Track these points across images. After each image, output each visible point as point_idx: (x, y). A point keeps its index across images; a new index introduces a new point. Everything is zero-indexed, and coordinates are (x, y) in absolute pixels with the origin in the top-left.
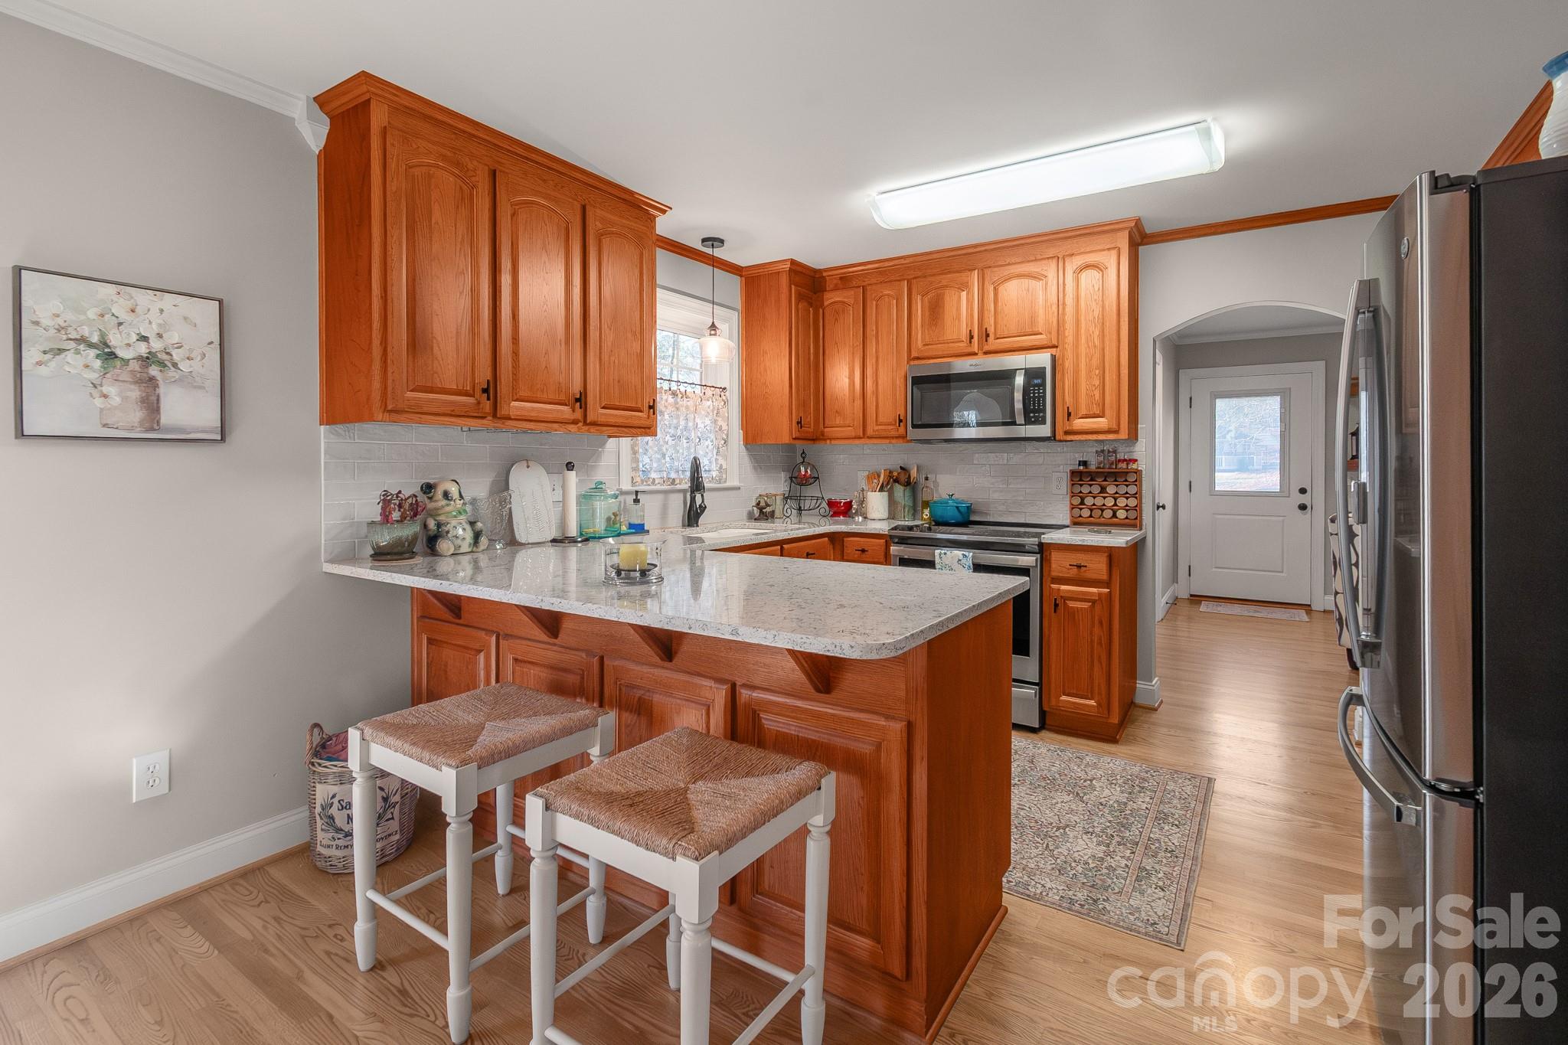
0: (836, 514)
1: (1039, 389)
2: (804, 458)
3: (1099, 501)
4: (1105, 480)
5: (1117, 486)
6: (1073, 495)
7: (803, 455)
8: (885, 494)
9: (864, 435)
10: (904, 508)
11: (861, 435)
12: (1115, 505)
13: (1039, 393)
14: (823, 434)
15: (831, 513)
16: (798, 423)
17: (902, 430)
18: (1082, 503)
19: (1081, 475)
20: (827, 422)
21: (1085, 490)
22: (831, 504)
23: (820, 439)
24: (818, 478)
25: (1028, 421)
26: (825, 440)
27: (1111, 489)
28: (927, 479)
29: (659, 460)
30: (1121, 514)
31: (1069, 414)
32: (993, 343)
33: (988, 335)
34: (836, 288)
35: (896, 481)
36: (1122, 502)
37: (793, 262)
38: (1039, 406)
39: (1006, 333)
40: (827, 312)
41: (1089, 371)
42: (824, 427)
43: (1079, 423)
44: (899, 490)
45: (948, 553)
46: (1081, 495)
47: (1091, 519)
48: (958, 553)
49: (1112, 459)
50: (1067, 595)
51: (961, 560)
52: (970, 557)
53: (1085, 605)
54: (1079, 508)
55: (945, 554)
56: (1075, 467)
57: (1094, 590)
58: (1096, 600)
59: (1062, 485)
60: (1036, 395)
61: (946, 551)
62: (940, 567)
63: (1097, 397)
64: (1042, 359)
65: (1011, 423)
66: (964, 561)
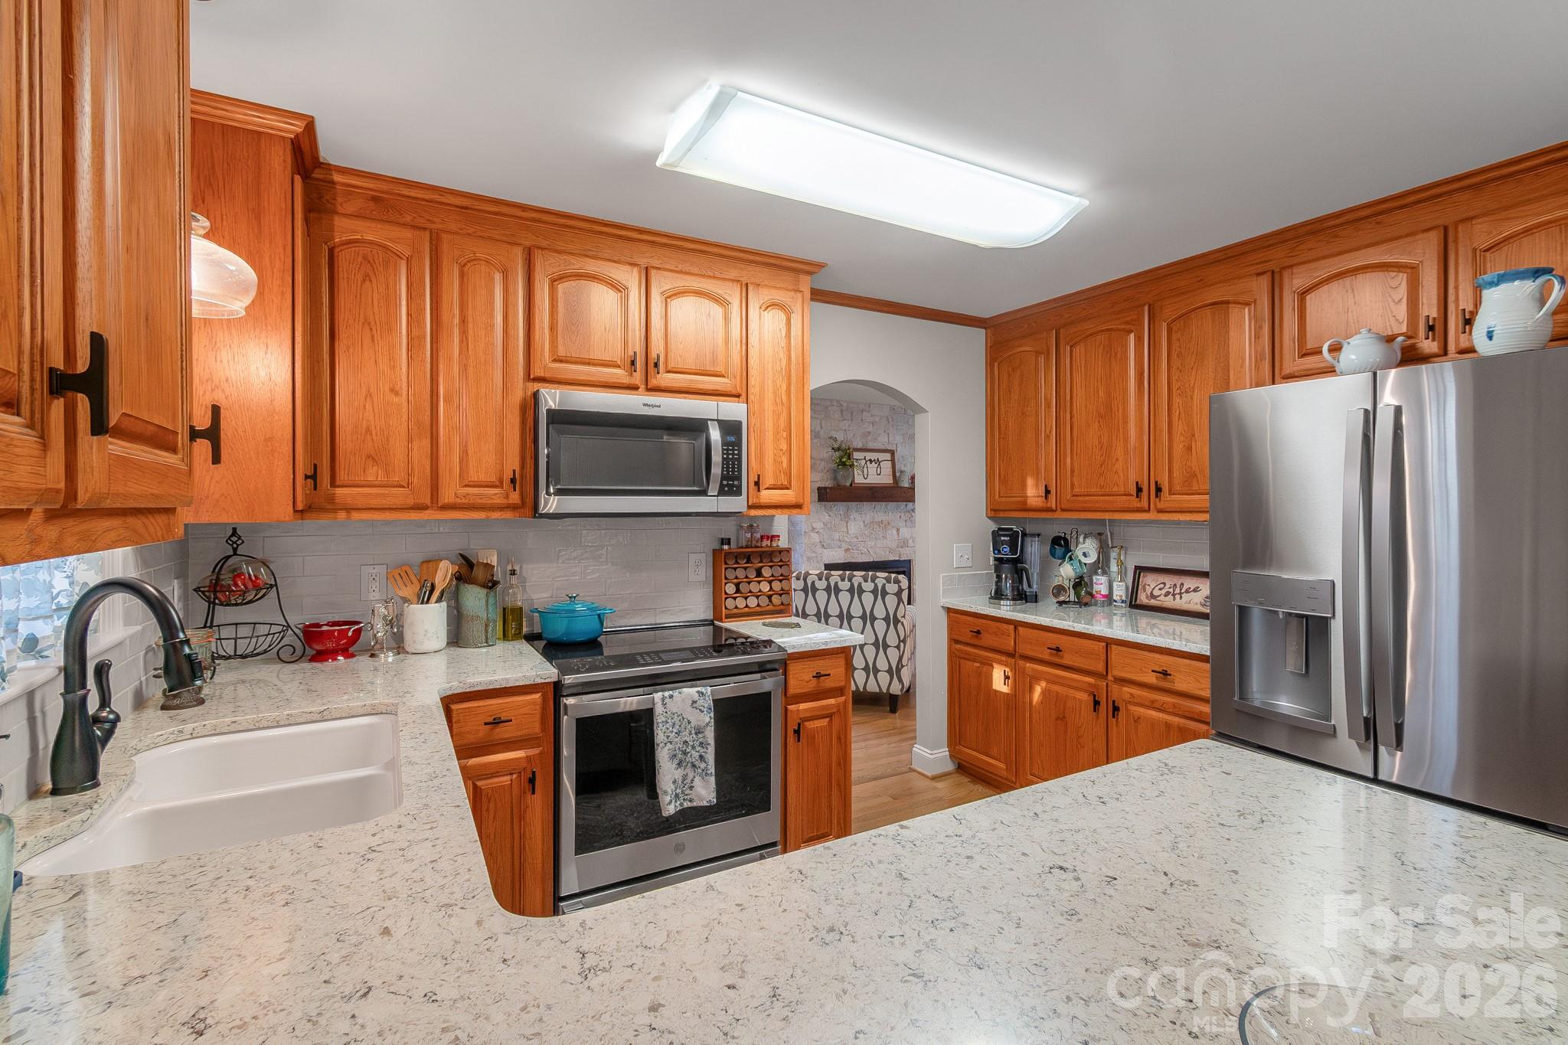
0: (320, 657)
1: (733, 450)
2: (235, 546)
3: (754, 587)
4: (761, 562)
5: (771, 567)
6: (726, 581)
7: (234, 539)
9: (435, 502)
10: (487, 626)
11: (428, 502)
12: (771, 589)
13: (733, 454)
14: (331, 499)
15: (310, 652)
16: (307, 477)
17: (516, 497)
18: (738, 591)
19: (732, 557)
20: (342, 476)
21: (740, 573)
22: (309, 635)
24: (276, 585)
25: (722, 492)
26: (335, 510)
28: (513, 573)
30: (776, 599)
31: (757, 484)
32: (665, 379)
33: (657, 366)
35: (464, 579)
36: (777, 586)
38: (733, 471)
39: (681, 366)
41: (777, 433)
42: (333, 484)
43: (763, 496)
45: (676, 693)
46: (735, 581)
47: (746, 609)
48: (690, 692)
49: (758, 536)
50: (808, 715)
51: (694, 702)
52: (709, 693)
53: (824, 722)
54: (732, 598)
55: (671, 697)
56: (717, 547)
57: (832, 701)
58: (834, 713)
59: (700, 571)
60: (730, 456)
61: (671, 692)
62: (664, 719)
63: (785, 465)
64: (734, 410)
65: (703, 493)
66: (701, 702)
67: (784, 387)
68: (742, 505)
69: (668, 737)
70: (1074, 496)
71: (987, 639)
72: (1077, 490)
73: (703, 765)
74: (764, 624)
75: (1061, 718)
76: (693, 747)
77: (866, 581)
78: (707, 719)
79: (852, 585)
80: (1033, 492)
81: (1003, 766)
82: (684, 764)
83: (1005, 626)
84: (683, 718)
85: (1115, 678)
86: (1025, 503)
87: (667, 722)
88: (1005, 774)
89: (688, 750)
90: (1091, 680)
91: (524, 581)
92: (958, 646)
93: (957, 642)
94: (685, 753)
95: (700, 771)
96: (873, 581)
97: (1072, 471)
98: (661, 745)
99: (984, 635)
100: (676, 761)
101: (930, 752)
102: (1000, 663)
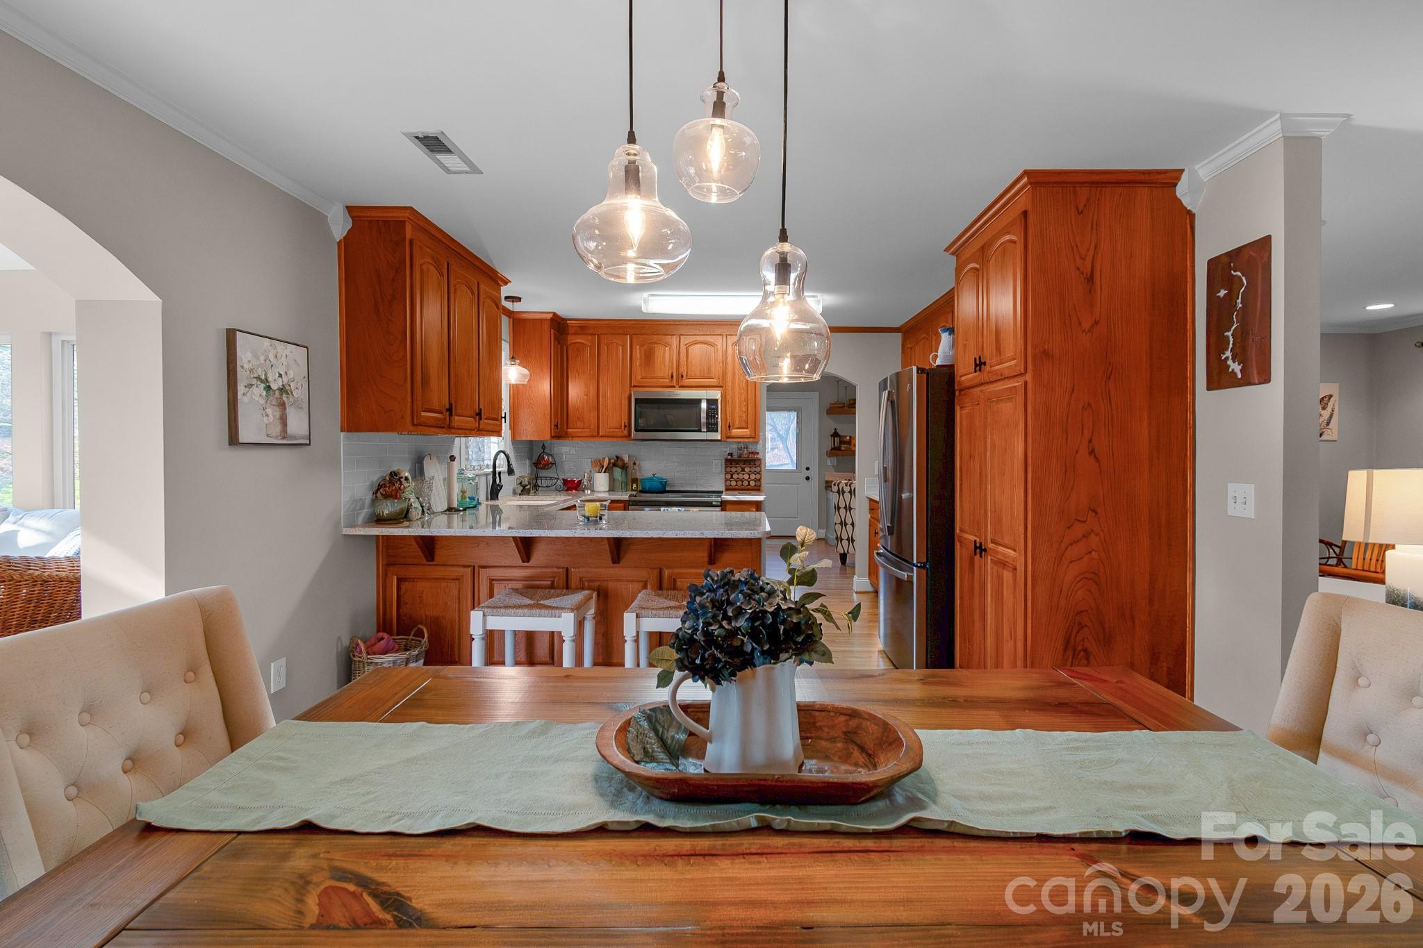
0: (569, 489)
1: (715, 411)
2: (544, 449)
3: (740, 476)
4: (744, 464)
5: (749, 467)
6: (727, 473)
8: (607, 474)
9: (598, 435)
10: (622, 483)
11: (596, 435)
12: (749, 478)
13: (714, 413)
14: (567, 433)
15: (565, 488)
16: (555, 425)
17: (626, 433)
18: (732, 477)
19: (730, 462)
20: (570, 425)
21: (733, 470)
22: (565, 482)
23: (565, 437)
24: (556, 464)
25: (709, 430)
26: (568, 437)
27: (747, 470)
28: (635, 464)
29: (477, 453)
30: (752, 483)
31: (729, 427)
32: (686, 382)
33: (682, 376)
34: (576, 334)
35: (615, 465)
36: (753, 477)
37: (555, 314)
38: (714, 421)
39: (693, 375)
40: (571, 348)
41: (740, 403)
42: (568, 428)
43: (735, 432)
44: (618, 472)
46: (731, 472)
47: (736, 486)
49: (746, 452)
54: (729, 480)
56: (726, 456)
59: (718, 467)
60: (713, 415)
63: (745, 418)
64: (716, 394)
65: (699, 430)
68: (718, 436)
91: (640, 469)
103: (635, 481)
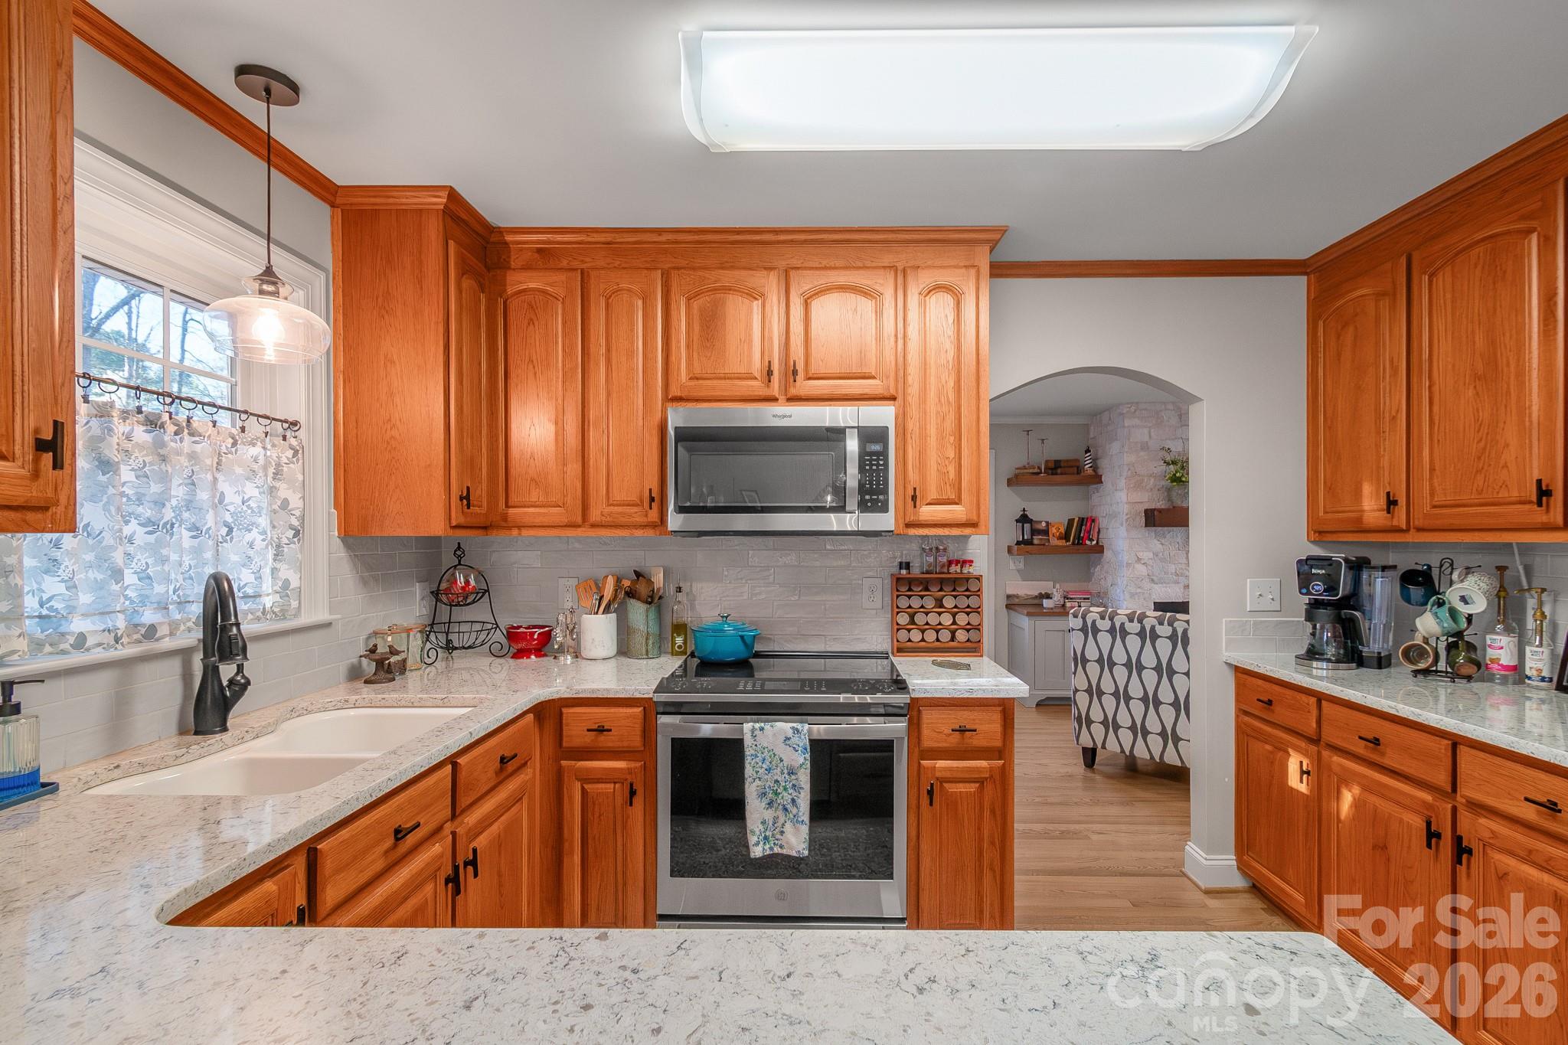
0: (519, 654)
1: (878, 460)
2: (459, 558)
3: (933, 619)
4: (941, 590)
5: (955, 597)
6: (897, 610)
7: (459, 553)
8: (613, 616)
9: (584, 520)
10: (647, 639)
11: (579, 520)
12: (954, 623)
13: (878, 465)
14: (506, 518)
15: (513, 650)
16: (461, 498)
17: (654, 515)
18: (912, 622)
19: (905, 582)
20: (514, 499)
21: (916, 603)
22: (513, 635)
23: (499, 527)
24: (488, 591)
25: (864, 507)
26: (509, 528)
27: (949, 602)
28: (679, 589)
30: (961, 635)
31: (914, 498)
32: (804, 387)
33: (795, 372)
34: (527, 267)
35: (631, 594)
36: (962, 619)
37: (453, 195)
38: (878, 484)
39: (823, 371)
40: (514, 304)
41: (941, 438)
42: (507, 506)
43: (927, 512)
44: (638, 611)
45: (767, 726)
46: (909, 610)
47: (923, 643)
48: (784, 726)
49: (944, 560)
50: (948, 775)
51: (789, 739)
52: (805, 731)
53: (972, 788)
54: (906, 629)
55: (762, 729)
56: (895, 570)
57: (984, 764)
58: (986, 779)
59: (876, 596)
60: (874, 467)
61: (762, 724)
62: (753, 752)
63: (952, 475)
64: (882, 415)
65: (841, 508)
66: (795, 740)
67: (951, 384)
68: (885, 521)
69: (757, 772)
70: (1435, 507)
71: (1281, 714)
72: (1439, 499)
73: (795, 811)
74: (934, 663)
75: (1381, 847)
76: (785, 789)
77: (1161, 623)
78: (802, 760)
79: (1143, 628)
80: (1371, 506)
81: (1301, 898)
82: (775, 805)
83: (1304, 698)
84: (775, 755)
85: (1467, 801)
86: (1359, 520)
87: (756, 756)
88: (1303, 911)
89: (779, 791)
90: (1427, 797)
91: (692, 601)
92: (1246, 719)
93: (1246, 713)
94: (776, 793)
95: (792, 816)
96: (1170, 624)
97: (1432, 470)
98: (750, 780)
99: (1277, 708)
100: (765, 801)
101: (1204, 856)
102: (1297, 749)
103: (680, 628)
